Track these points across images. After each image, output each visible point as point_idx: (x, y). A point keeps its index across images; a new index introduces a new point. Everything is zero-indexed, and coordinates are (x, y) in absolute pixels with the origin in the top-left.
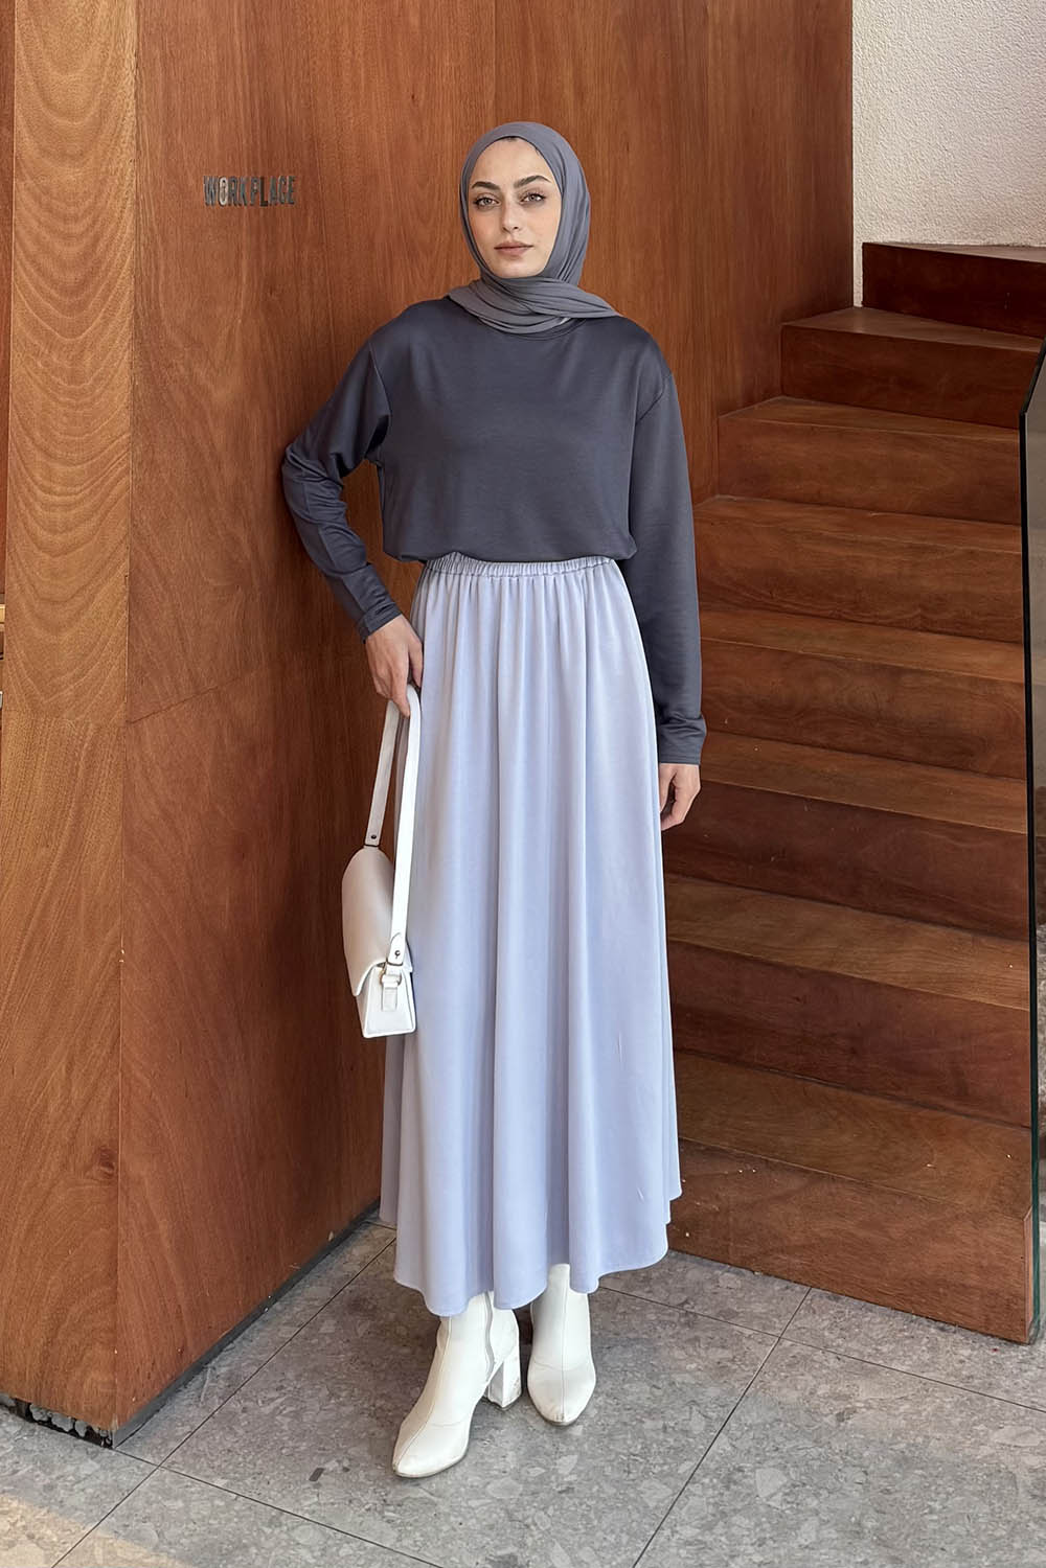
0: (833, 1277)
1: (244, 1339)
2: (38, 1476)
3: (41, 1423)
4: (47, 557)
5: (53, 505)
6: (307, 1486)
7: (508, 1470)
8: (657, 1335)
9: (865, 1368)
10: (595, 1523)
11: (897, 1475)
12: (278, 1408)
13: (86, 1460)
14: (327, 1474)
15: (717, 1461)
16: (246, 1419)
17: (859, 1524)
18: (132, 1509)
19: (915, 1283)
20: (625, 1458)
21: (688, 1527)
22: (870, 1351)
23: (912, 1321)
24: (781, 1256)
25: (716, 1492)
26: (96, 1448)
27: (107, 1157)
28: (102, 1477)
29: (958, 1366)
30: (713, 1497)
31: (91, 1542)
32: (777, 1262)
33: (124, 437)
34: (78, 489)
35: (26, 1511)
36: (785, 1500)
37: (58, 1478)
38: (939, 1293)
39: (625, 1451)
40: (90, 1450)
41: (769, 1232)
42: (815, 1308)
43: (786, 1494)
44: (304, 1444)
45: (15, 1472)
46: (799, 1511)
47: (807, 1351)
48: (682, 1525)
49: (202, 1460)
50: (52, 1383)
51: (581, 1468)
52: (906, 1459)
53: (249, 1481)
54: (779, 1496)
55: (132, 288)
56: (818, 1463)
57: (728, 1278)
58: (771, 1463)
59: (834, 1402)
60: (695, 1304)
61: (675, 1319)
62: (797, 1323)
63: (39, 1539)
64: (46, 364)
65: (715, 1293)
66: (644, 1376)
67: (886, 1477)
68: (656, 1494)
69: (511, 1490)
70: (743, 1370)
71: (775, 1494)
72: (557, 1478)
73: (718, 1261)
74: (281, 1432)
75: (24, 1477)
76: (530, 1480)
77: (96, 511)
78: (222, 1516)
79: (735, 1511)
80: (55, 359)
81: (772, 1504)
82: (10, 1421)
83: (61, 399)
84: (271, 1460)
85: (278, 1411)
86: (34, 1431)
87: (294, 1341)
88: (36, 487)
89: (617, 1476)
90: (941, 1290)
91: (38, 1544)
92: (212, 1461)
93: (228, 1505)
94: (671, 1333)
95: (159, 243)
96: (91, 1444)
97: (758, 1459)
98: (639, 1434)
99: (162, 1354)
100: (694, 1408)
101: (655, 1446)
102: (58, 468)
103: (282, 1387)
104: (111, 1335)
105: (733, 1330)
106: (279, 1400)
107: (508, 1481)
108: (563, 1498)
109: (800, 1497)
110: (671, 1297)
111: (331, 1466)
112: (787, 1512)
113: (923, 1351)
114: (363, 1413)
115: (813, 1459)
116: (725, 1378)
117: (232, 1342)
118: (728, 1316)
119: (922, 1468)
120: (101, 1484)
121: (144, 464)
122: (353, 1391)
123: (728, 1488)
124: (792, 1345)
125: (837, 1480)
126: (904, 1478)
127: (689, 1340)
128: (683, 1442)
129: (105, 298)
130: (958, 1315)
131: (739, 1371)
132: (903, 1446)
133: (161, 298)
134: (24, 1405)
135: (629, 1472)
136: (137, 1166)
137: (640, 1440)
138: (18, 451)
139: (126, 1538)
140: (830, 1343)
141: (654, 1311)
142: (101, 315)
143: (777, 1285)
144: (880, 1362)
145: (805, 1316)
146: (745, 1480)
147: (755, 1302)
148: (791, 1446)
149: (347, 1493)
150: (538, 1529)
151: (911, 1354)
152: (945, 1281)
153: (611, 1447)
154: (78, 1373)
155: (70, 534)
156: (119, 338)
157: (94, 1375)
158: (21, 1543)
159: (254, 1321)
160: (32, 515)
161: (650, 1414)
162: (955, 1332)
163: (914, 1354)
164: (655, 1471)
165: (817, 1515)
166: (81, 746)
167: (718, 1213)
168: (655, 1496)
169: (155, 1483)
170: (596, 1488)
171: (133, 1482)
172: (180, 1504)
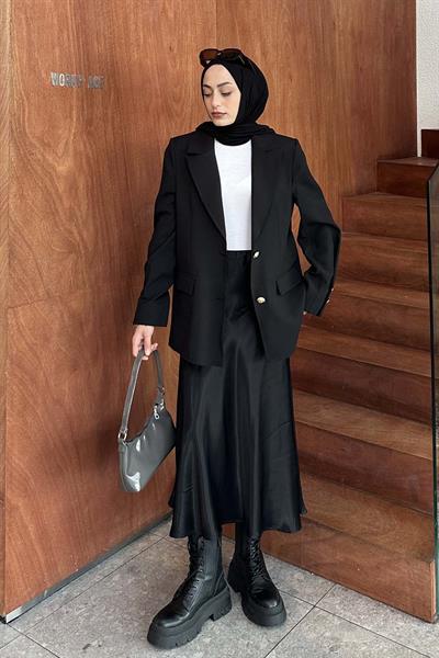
6: (81, 651)
12: (82, 613)
14: (91, 647)
16: (66, 616)
19: (382, 587)
22: (355, 617)
23: (379, 606)
29: (396, 630)
32: (321, 570)
42: (335, 594)
44: (86, 631)
47: (326, 614)
49: (41, 633)
57: (298, 574)
59: (331, 642)
62: (324, 600)
65: (291, 581)
73: (296, 566)
74: (79, 624)
84: (70, 637)
90: (393, 592)
92: (45, 634)
93: (44, 656)
95: (25, 99)
99: (31, 583)
103: (87, 604)
104: (2, 574)
105: (295, 600)
106: (84, 609)
111: (93, 644)
113: (381, 621)
117: (73, 580)
118: (294, 593)
122: (116, 609)
124: (319, 611)
130: (401, 605)
131: (291, 620)
133: (26, 124)
136: (16, 500)
140: (337, 612)
143: (321, 580)
144: (358, 624)
145: (329, 597)
147: (308, 587)
151: (374, 621)
152: (395, 588)
156: (5, 141)
162: (398, 614)
167: (297, 544)
169: (18, 642)
171: (9, 640)
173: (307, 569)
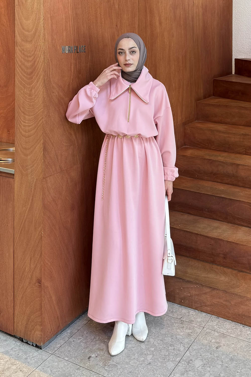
0: (217, 313)
1: (75, 323)
2: (24, 356)
3: (25, 342)
4: (24, 138)
5: (26, 126)
6: (87, 360)
7: (135, 358)
8: (174, 326)
9: (224, 336)
10: (155, 372)
11: (230, 363)
12: (81, 341)
13: (35, 352)
14: (92, 358)
15: (186, 358)
16: (73, 343)
17: (219, 375)
18: (45, 364)
19: (237, 315)
20: (164, 356)
21: (178, 374)
22: (225, 331)
23: (236, 324)
24: (205, 307)
25: (185, 365)
26: (38, 349)
27: (39, 281)
28: (39, 356)
29: (247, 336)
30: (184, 367)
31: (35, 372)
32: (204, 308)
33: (42, 110)
34: (31, 122)
35: (20, 364)
36: (202, 368)
37: (28, 356)
38: (243, 318)
39: (164, 354)
40: (36, 350)
41: (202, 302)
42: (213, 320)
43: (202, 367)
44: (87, 350)
45: (18, 354)
46: (205, 371)
47: (210, 331)
48: (176, 373)
49: (63, 353)
50: (27, 334)
51: (153, 358)
52: (232, 359)
53: (73, 359)
54: (201, 367)
55: (43, 74)
56: (211, 359)
57: (192, 312)
58: (199, 359)
59: (216, 344)
60: (184, 318)
61: (178, 322)
62: (208, 324)
63: (23, 371)
64: (24, 92)
65: (189, 316)
66: (170, 336)
67: (227, 363)
68: (171, 365)
69: (135, 363)
70: (194, 335)
71: (199, 367)
72: (147, 361)
73: (190, 308)
74: (82, 347)
75: (20, 356)
76: (140, 361)
77: (36, 128)
78: (66, 367)
79: (190, 370)
80: (26, 90)
81: (198, 369)
82: (18, 342)
83: (27, 100)
84: (79, 354)
85: (81, 342)
86: (23, 344)
87: (86, 324)
88: (21, 121)
89: (161, 361)
90: (243, 317)
91: (22, 372)
92: (65, 353)
93: (68, 364)
94: (177, 326)
95: (50, 62)
96: (37, 348)
97: (196, 358)
98: (168, 350)
99: (53, 327)
100: (181, 344)
101: (171, 353)
102: (27, 117)
103: (82, 336)
104: (41, 323)
105: (192, 325)
106: (82, 339)
107: (136, 361)
108: (148, 366)
109: (206, 368)
110: (178, 316)
111: (93, 356)
112: (202, 371)
113: (238, 332)
114: (102, 343)
115: (209, 358)
116: (189, 337)
117: (72, 324)
118: (191, 321)
119: (236, 361)
120: (38, 358)
121: (47, 116)
122: (100, 337)
123: (188, 365)
124: (206, 329)
125: (215, 364)
126: (231, 364)
127: (182, 327)
128: (179, 353)
129: (37, 77)
130: (248, 323)
131: (193, 335)
132: (232, 355)
133: (51, 76)
134: (21, 339)
135: (164, 360)
136: (47, 283)
137: (168, 352)
138: (17, 113)
139: (44, 372)
140: (216, 329)
141: (173, 320)
142: (36, 80)
143: (204, 314)
144: (228, 334)
145: (210, 322)
146: (193, 363)
147: (198, 318)
148: (204, 355)
149: (96, 362)
150: (141, 373)
151: (235, 332)
152: (244, 315)
153: (161, 353)
154: (33, 332)
155: (29, 133)
156: (40, 86)
157: (37, 332)
158: (18, 372)
159: (77, 319)
160: (21, 128)
161: (171, 345)
162: (247, 327)
163: (236, 332)
164: (171, 360)
165: (209, 372)
166: (33, 183)
167: (190, 296)
168: (170, 366)
169: (51, 358)
170: (156, 364)
171: (46, 358)
172: (56, 364)
173: (196, 309)
